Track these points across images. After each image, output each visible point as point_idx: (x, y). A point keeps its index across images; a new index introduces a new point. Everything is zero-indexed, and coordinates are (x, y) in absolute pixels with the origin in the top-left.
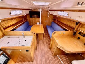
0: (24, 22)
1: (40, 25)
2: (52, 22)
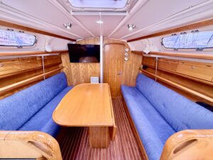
0: (47, 77)
1: (102, 84)
2: (139, 75)
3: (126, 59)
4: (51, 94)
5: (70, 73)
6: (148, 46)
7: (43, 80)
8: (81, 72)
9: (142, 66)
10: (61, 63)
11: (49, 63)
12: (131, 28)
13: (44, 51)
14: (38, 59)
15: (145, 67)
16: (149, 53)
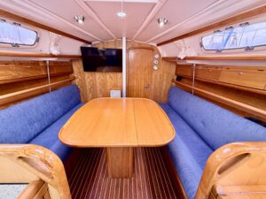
2: (171, 88)
3: (156, 68)
4: (59, 110)
5: (84, 85)
6: (183, 49)
7: (48, 92)
8: (98, 85)
9: (175, 77)
10: (72, 72)
11: (55, 71)
12: (162, 24)
13: (48, 53)
14: (41, 64)
15: (179, 78)
16: (185, 59)
